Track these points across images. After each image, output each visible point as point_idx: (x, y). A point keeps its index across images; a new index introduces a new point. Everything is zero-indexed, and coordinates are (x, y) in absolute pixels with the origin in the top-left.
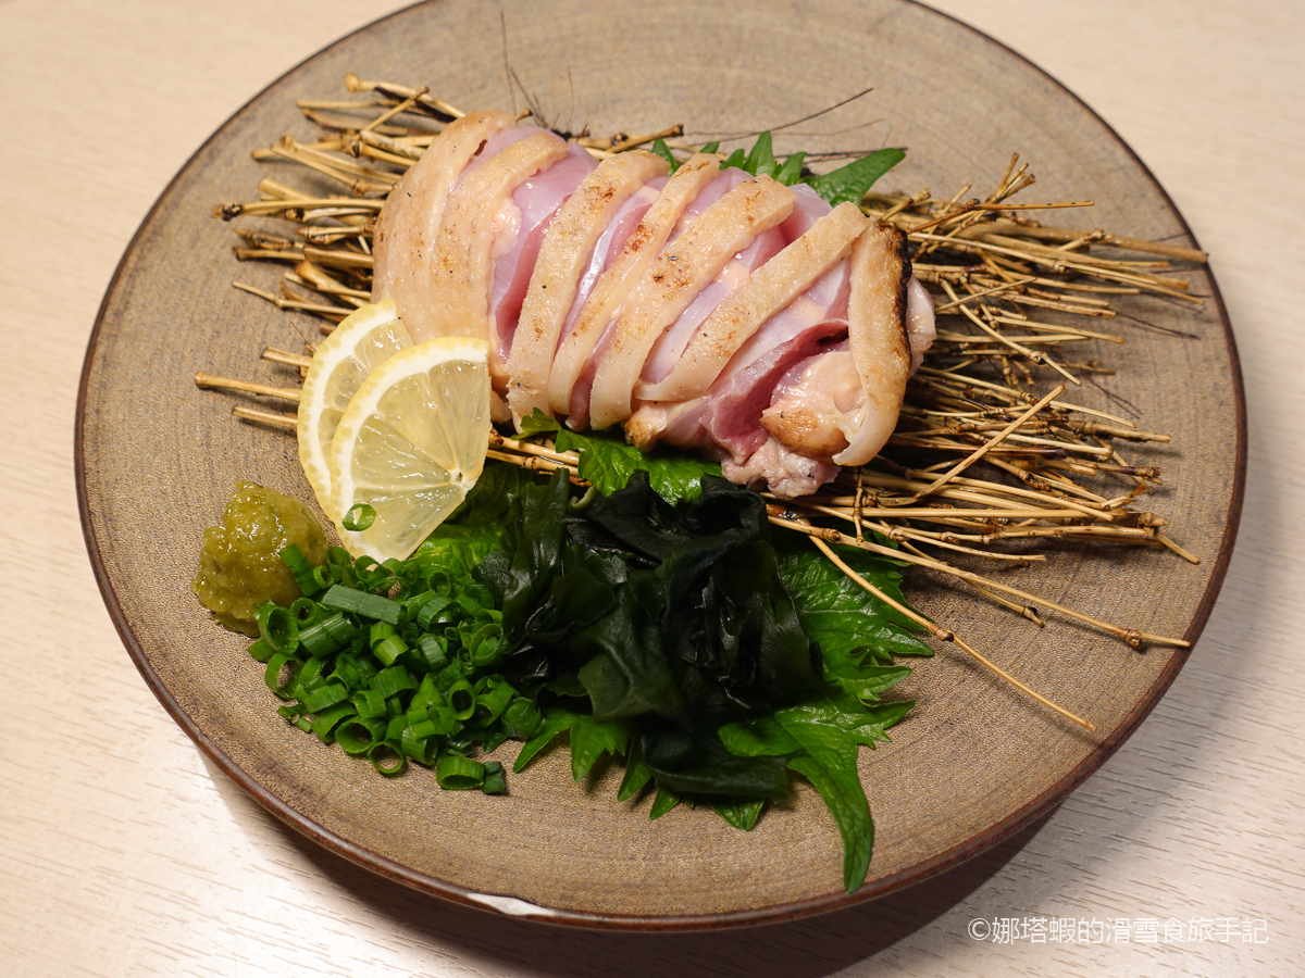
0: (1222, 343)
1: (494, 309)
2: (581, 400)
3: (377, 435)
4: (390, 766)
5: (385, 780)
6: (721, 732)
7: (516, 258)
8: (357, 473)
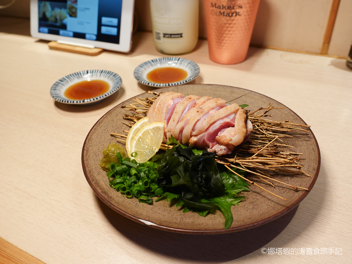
0: (314, 142)
1: (166, 119)
2: (180, 135)
3: (141, 141)
4: (129, 197)
5: (128, 199)
6: (201, 200)
7: (171, 109)
8: (135, 147)
